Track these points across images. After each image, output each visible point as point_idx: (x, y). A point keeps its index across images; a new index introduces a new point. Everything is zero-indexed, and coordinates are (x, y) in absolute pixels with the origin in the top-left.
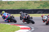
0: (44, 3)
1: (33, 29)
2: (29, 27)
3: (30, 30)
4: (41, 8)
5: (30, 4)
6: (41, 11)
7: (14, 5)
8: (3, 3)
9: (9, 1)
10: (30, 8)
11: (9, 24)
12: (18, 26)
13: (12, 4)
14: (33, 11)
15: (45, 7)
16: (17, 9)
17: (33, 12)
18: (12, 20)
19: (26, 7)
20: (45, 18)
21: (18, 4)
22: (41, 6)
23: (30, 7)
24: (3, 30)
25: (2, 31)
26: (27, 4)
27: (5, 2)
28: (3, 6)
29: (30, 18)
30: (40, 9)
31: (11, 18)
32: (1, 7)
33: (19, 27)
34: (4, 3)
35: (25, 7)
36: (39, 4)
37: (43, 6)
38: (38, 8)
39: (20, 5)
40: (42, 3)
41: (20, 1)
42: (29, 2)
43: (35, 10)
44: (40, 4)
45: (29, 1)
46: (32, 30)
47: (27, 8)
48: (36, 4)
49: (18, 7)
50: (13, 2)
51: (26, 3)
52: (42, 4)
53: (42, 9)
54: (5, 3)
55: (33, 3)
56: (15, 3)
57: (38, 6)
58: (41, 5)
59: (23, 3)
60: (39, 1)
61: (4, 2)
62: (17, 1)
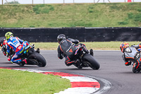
1: (109, 87)
2: (96, 81)
3: (98, 89)
4: (131, 25)
5: (97, 11)
7: (52, 14)
8: (22, 9)
9: (37, 5)
10: (100, 23)
11: (38, 72)
12: (63, 77)
13: (45, 12)
14: (106, 34)
16: (61, 27)
17: (108, 36)
18: (33, 58)
20: (131, 52)
21: (64, 13)
22: (131, 18)
23: (97, 20)
24: (20, 90)
25: (17, 92)
26: (91, 12)
27: (27, 6)
28: (21, 18)
29: (87, 52)
30: (127, 26)
31: (30, 54)
32: (16, 21)
33: (68, 81)
34: (23, 11)
35: (84, 21)
36: (125, 14)
37: (137, 19)
38: (121, 23)
39: (71, 14)
40: (133, 9)
41: (69, 5)
42: (97, 8)
43: (113, 29)
44: (127, 12)
45: (96, 4)
46: (105, 88)
47: (90, 25)
48: (116, 12)
49: (64, 22)
50: (49, 6)
51: (87, 11)
52: (133, 12)
53: (134, 26)
54: (26, 9)
55: (108, 10)
56: (55, 8)
57: (121, 18)
58: (130, 16)
59: (78, 9)
60: (125, 3)
61: (23, 6)
62: (60, 5)
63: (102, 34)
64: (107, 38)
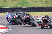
0: (23, 1)
3: (7, 30)
5: (7, 2)
6: (19, 10)
14: (10, 10)
15: (23, 5)
19: (4, 6)
22: (20, 4)
23: (7, 5)
26: (5, 2)
30: (18, 7)
35: (2, 5)
37: (22, 4)
38: (16, 6)
42: (7, 0)
43: (13, 8)
44: (18, 2)
48: (14, 2)
51: (3, 1)
52: (20, 2)
55: (11, 1)
57: (16, 4)
58: (19, 3)
63: (9, 10)
64: (10, 11)
